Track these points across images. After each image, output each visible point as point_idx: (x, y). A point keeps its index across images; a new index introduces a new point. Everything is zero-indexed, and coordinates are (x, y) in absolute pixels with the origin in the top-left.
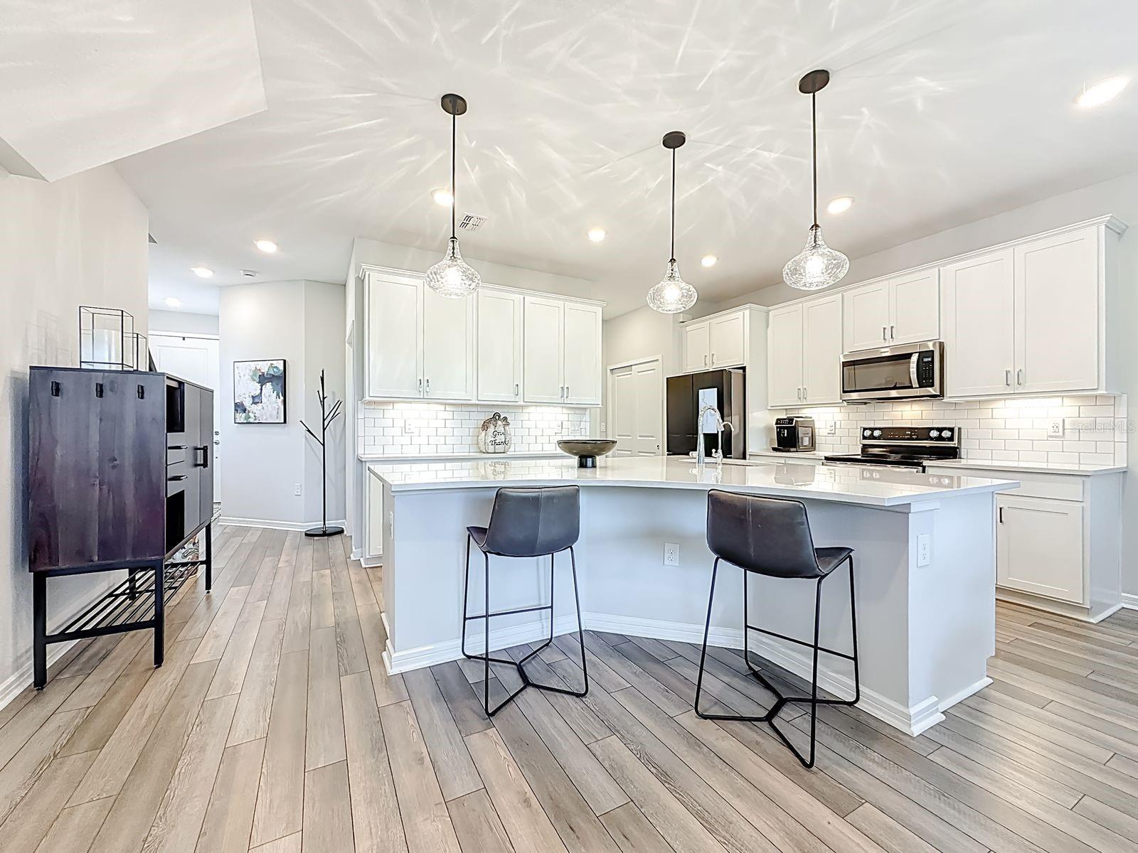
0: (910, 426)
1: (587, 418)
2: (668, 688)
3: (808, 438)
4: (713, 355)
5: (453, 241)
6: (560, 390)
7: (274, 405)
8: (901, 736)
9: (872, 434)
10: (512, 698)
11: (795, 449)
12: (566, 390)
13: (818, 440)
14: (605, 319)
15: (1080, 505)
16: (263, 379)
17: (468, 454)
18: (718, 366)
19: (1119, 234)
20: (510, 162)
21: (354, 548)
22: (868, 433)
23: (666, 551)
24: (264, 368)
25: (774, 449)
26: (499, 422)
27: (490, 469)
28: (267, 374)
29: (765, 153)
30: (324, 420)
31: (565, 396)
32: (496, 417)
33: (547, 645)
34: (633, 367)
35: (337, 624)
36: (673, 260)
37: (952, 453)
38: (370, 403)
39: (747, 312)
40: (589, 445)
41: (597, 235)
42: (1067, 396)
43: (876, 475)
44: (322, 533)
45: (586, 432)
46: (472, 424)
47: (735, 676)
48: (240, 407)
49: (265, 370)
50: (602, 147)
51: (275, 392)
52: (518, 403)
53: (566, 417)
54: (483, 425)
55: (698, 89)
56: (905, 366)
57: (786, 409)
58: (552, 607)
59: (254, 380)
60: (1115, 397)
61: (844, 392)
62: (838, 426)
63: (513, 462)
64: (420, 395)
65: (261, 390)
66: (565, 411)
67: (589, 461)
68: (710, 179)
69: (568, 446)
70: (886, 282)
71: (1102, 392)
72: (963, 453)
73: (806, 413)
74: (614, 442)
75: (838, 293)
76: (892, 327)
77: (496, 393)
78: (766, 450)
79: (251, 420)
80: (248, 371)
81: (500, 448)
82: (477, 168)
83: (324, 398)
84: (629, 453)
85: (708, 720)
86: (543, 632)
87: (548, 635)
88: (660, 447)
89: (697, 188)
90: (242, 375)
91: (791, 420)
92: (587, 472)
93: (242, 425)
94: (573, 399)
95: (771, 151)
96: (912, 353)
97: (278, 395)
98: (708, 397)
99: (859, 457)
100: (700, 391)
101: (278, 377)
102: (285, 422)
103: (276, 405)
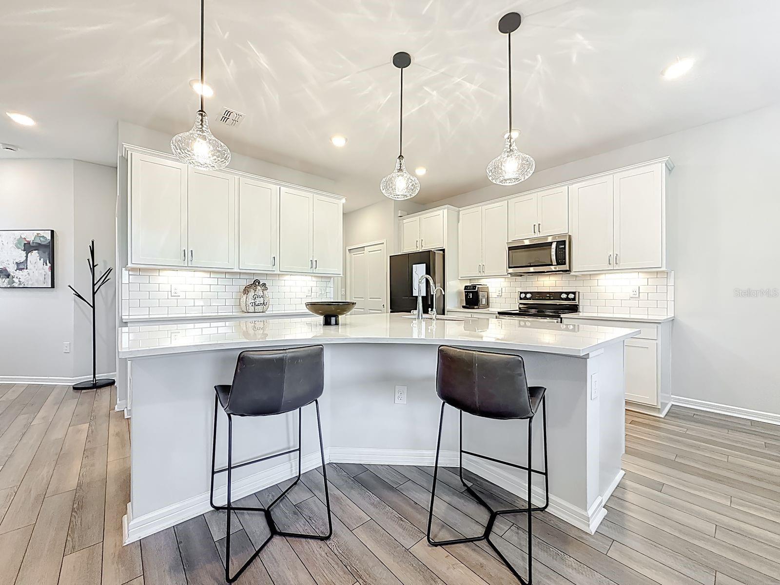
0: (549, 291)
1: (331, 284)
2: (403, 517)
3: (485, 299)
4: (422, 240)
5: (202, 115)
6: (310, 262)
7: (40, 272)
8: (584, 536)
9: (526, 296)
10: (257, 554)
11: (477, 307)
12: (314, 263)
13: (491, 300)
14: (344, 212)
15: (655, 342)
16: (28, 248)
17: (231, 314)
18: (426, 248)
19: (670, 170)
20: (263, 61)
21: (118, 399)
22: (523, 296)
23: (396, 392)
24: (31, 237)
25: (464, 307)
26: (259, 288)
27: (251, 325)
28: (33, 243)
29: (468, 85)
30: (94, 285)
31: (314, 266)
32: (256, 283)
33: (295, 483)
34: (365, 248)
35: (80, 486)
36: (401, 157)
37: (574, 309)
38: (133, 269)
39: (446, 211)
40: (332, 306)
41: (339, 142)
42: (641, 272)
43: (528, 324)
44: (91, 386)
45: (330, 296)
46: (236, 289)
47: (454, 494)
48: (2, 273)
49: (31, 239)
50: (344, 57)
51: (42, 259)
52: (275, 272)
53: (314, 284)
54: (244, 290)
55: (424, 12)
56: (548, 251)
57: (470, 279)
58: (299, 450)
59: (18, 248)
60: (667, 273)
61: (509, 268)
62: (503, 291)
63: (271, 321)
64: (184, 264)
65: (27, 257)
66: (314, 279)
67: (333, 320)
68: (426, 103)
69: (315, 307)
70: (535, 194)
71: (664, 269)
72: (581, 308)
73: (483, 282)
74: (353, 304)
75: (505, 200)
76: (539, 224)
77: (255, 263)
78: (458, 307)
79: (16, 285)
80: (12, 239)
81: (259, 309)
82: (232, 61)
83: (94, 266)
84: (363, 310)
85: (439, 547)
86: (291, 471)
87: (297, 474)
88: (385, 306)
89: (416, 109)
90: (6, 243)
91: (474, 287)
92: (331, 329)
93: (6, 289)
94: (320, 270)
95: (472, 84)
96: (552, 242)
97: (45, 262)
98: (419, 270)
99: (518, 312)
100: (414, 265)
101: (45, 246)
102: (53, 286)
103: (43, 271)
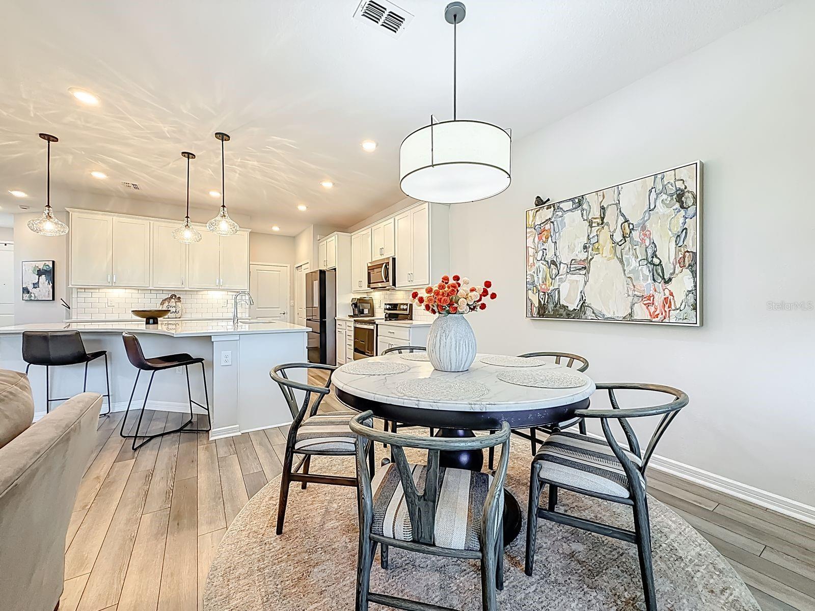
3: (367, 310)
4: (327, 261)
16: (40, 273)
18: (328, 267)
24: (41, 266)
25: (350, 316)
28: (42, 269)
31: (221, 284)
32: (174, 296)
39: (336, 236)
48: (26, 290)
49: (41, 267)
51: (47, 281)
59: (34, 273)
61: (369, 283)
64: (109, 284)
65: (39, 279)
70: (382, 223)
76: (382, 249)
79: (33, 298)
80: (31, 267)
90: (27, 270)
93: (27, 301)
94: (226, 286)
97: (49, 282)
101: (49, 272)
102: (53, 299)
103: (47, 289)
